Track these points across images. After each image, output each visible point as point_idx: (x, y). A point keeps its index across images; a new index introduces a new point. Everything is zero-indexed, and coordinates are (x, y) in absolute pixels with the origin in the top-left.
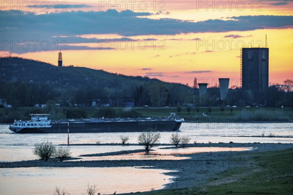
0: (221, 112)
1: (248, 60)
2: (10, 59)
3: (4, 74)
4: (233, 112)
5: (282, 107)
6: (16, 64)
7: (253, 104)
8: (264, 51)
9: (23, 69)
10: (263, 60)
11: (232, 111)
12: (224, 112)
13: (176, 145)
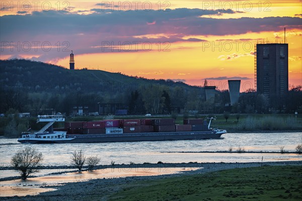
0: (225, 120)
1: (264, 58)
2: (15, 62)
3: (7, 79)
4: (239, 120)
5: (296, 113)
6: (21, 68)
7: (270, 110)
8: (282, 48)
9: (29, 73)
10: (281, 58)
11: (238, 118)
12: (228, 120)
13: (80, 168)
